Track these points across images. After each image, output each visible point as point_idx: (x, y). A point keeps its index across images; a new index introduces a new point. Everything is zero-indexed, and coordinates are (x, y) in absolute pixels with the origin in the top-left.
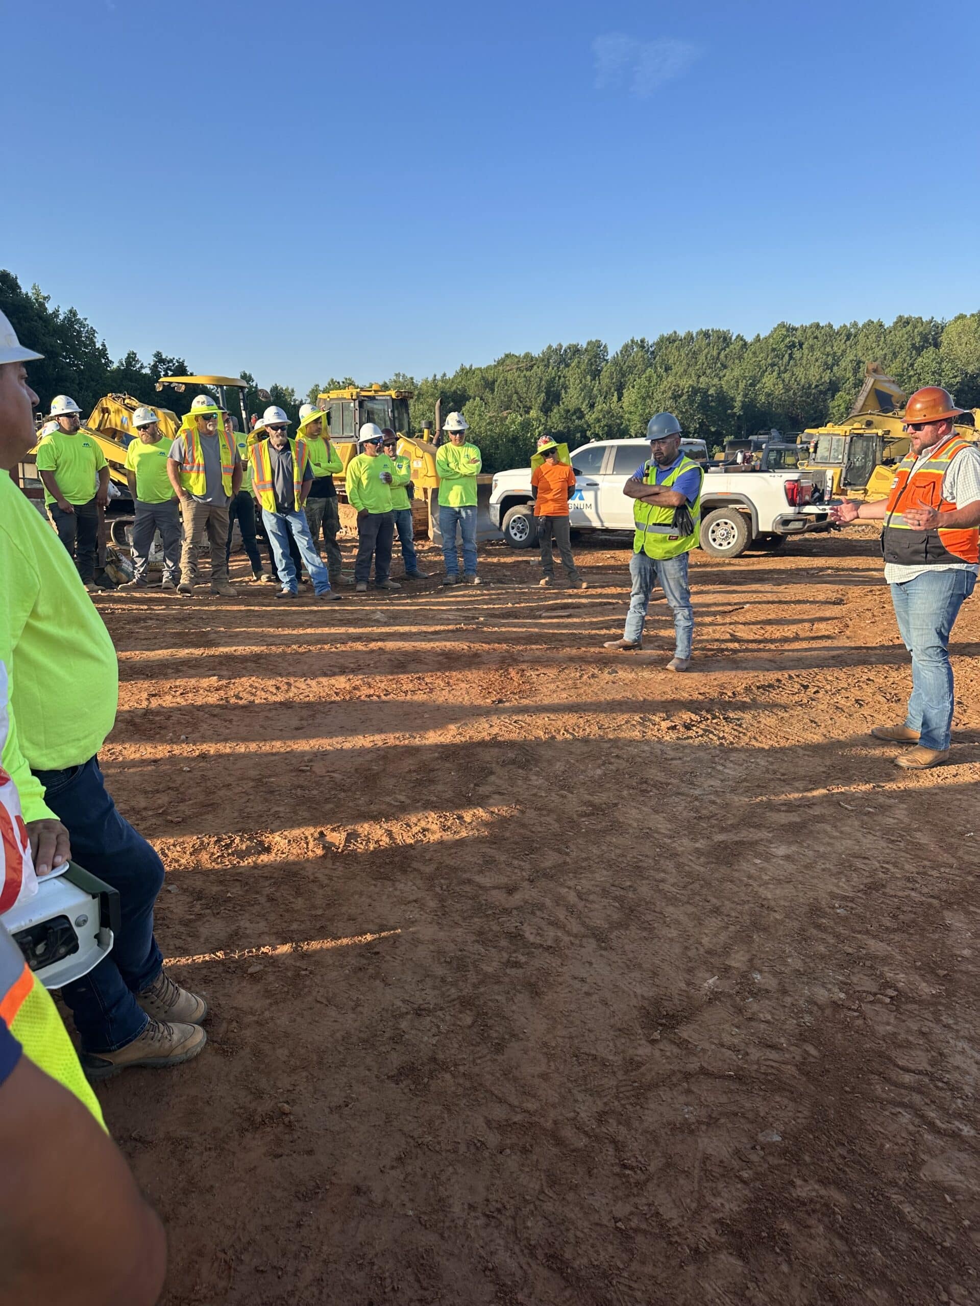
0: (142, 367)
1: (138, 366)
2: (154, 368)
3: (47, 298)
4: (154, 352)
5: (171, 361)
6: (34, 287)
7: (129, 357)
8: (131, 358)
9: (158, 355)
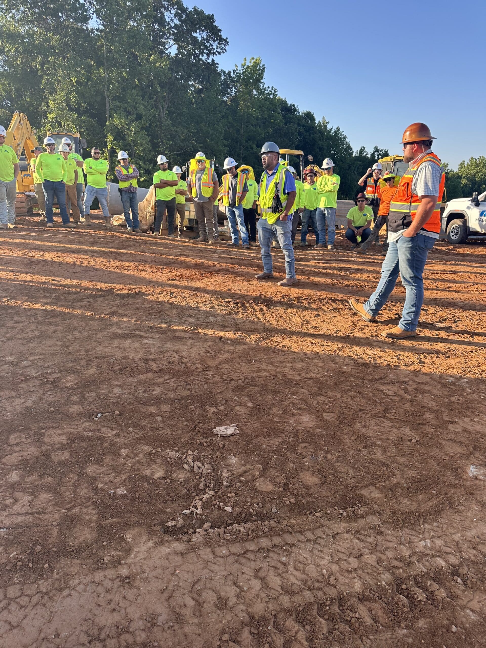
0: (367, 154)
1: (365, 154)
2: (373, 155)
3: (328, 123)
4: (374, 146)
5: (382, 150)
6: (323, 118)
7: (361, 149)
8: (362, 150)
9: (376, 147)
